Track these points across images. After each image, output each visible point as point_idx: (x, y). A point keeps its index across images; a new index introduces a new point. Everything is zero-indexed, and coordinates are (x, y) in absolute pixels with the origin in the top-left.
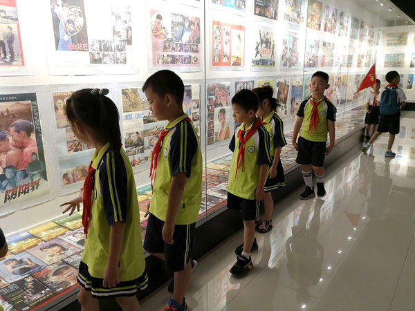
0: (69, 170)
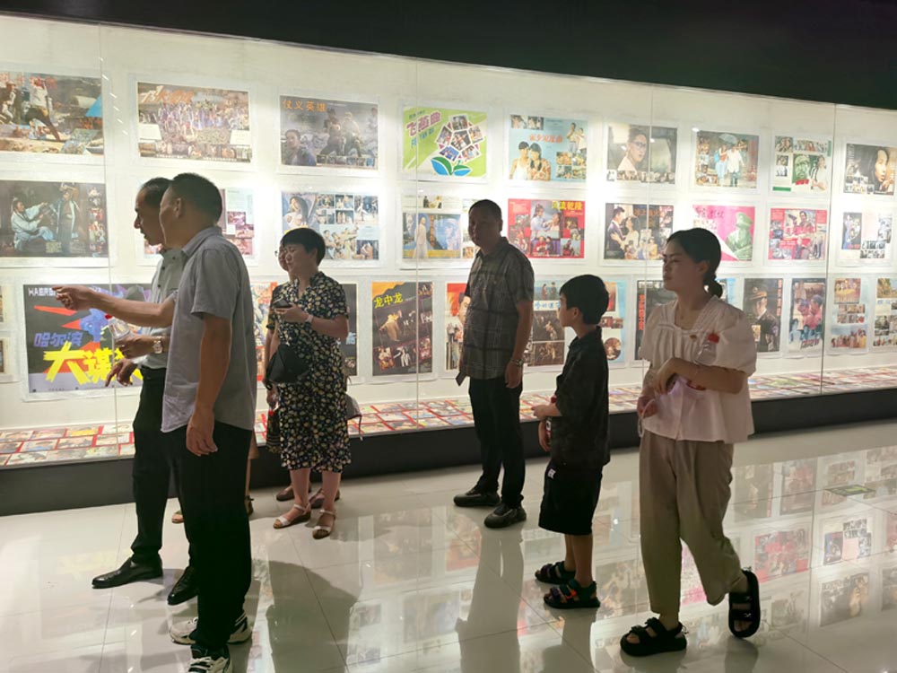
0: (835, 336)
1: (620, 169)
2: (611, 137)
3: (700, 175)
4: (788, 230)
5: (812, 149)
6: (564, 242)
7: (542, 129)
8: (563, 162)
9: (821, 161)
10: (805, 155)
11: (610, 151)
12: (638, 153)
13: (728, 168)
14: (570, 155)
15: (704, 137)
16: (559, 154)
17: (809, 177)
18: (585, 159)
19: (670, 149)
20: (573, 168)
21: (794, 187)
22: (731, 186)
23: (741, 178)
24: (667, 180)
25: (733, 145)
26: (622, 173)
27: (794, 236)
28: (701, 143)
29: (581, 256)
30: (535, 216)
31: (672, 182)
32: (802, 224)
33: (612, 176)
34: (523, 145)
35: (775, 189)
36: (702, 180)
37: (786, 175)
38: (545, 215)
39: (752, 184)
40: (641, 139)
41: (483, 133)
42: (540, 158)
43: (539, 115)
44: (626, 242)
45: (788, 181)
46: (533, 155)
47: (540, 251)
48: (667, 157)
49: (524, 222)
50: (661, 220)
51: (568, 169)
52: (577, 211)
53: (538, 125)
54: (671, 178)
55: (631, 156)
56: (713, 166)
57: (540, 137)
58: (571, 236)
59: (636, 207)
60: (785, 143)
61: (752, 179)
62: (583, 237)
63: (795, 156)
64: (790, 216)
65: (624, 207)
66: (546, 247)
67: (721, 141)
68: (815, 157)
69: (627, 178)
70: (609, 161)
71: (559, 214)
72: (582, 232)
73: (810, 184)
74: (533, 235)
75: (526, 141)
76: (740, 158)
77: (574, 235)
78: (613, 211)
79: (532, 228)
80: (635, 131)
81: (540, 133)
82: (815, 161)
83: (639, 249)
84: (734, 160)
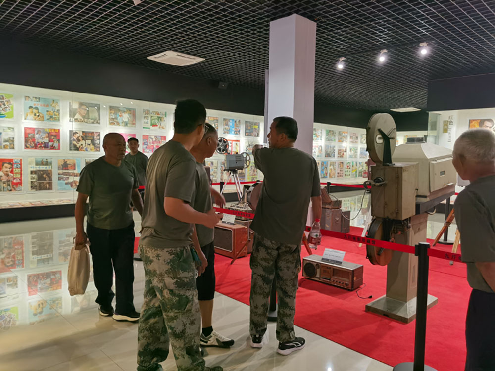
1: (75, 117)
2: (70, 106)
3: (111, 121)
4: (150, 143)
5: (159, 114)
6: (50, 144)
7: (39, 101)
8: (49, 114)
9: (162, 119)
10: (156, 116)
11: (70, 111)
12: (83, 112)
13: (123, 119)
14: (52, 111)
15: (111, 108)
16: (47, 111)
17: (158, 124)
18: (59, 114)
19: (98, 112)
20: (54, 116)
21: (152, 127)
22: (125, 126)
23: (129, 124)
24: (97, 123)
25: (124, 112)
26: (76, 120)
27: (152, 145)
28: (111, 110)
29: (59, 149)
30: (37, 134)
31: (99, 123)
32: (156, 141)
33: (71, 120)
34: (31, 107)
35: (143, 128)
36: (113, 123)
37: (148, 123)
38: (41, 134)
39: (134, 126)
40: (84, 107)
41: (12, 102)
42: (38, 112)
43: (38, 96)
44: (80, 145)
45: (149, 125)
46: (35, 111)
47: (40, 147)
48: (96, 115)
49: (32, 136)
50: (95, 137)
51: (51, 117)
52: (56, 132)
53: (37, 100)
54: (98, 122)
55: (80, 114)
56: (117, 119)
57: (39, 105)
58: (54, 142)
59: (83, 132)
60: (147, 112)
61: (134, 124)
62: (59, 143)
63: (152, 117)
64: (151, 138)
65: (78, 132)
66: (43, 146)
67: (119, 109)
68: (160, 117)
69: (78, 121)
70: (70, 115)
71: (48, 134)
72: (59, 140)
73: (158, 126)
74: (36, 141)
75: (32, 106)
76: (128, 116)
77: (55, 142)
78: (72, 133)
79: (36, 138)
80: (81, 104)
81: (38, 103)
82: (160, 119)
83: (85, 148)
84: (126, 117)
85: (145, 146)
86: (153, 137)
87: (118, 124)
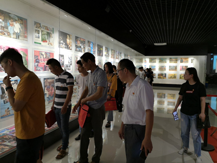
3: (1, 31)
9: (51, 35)
13: (14, 30)
15: (1, 13)
17: (47, 40)
22: (16, 38)
23: (21, 36)
25: (16, 20)
32: (46, 58)
35: (35, 43)
36: (2, 33)
39: (26, 39)
45: (40, 40)
56: (7, 28)
60: (38, 25)
61: (26, 37)
63: (42, 31)
64: (42, 54)
67: (10, 16)
73: (48, 43)
76: (20, 27)
84: (17, 27)
85: (36, 64)
86: (44, 53)
87: (9, 35)
